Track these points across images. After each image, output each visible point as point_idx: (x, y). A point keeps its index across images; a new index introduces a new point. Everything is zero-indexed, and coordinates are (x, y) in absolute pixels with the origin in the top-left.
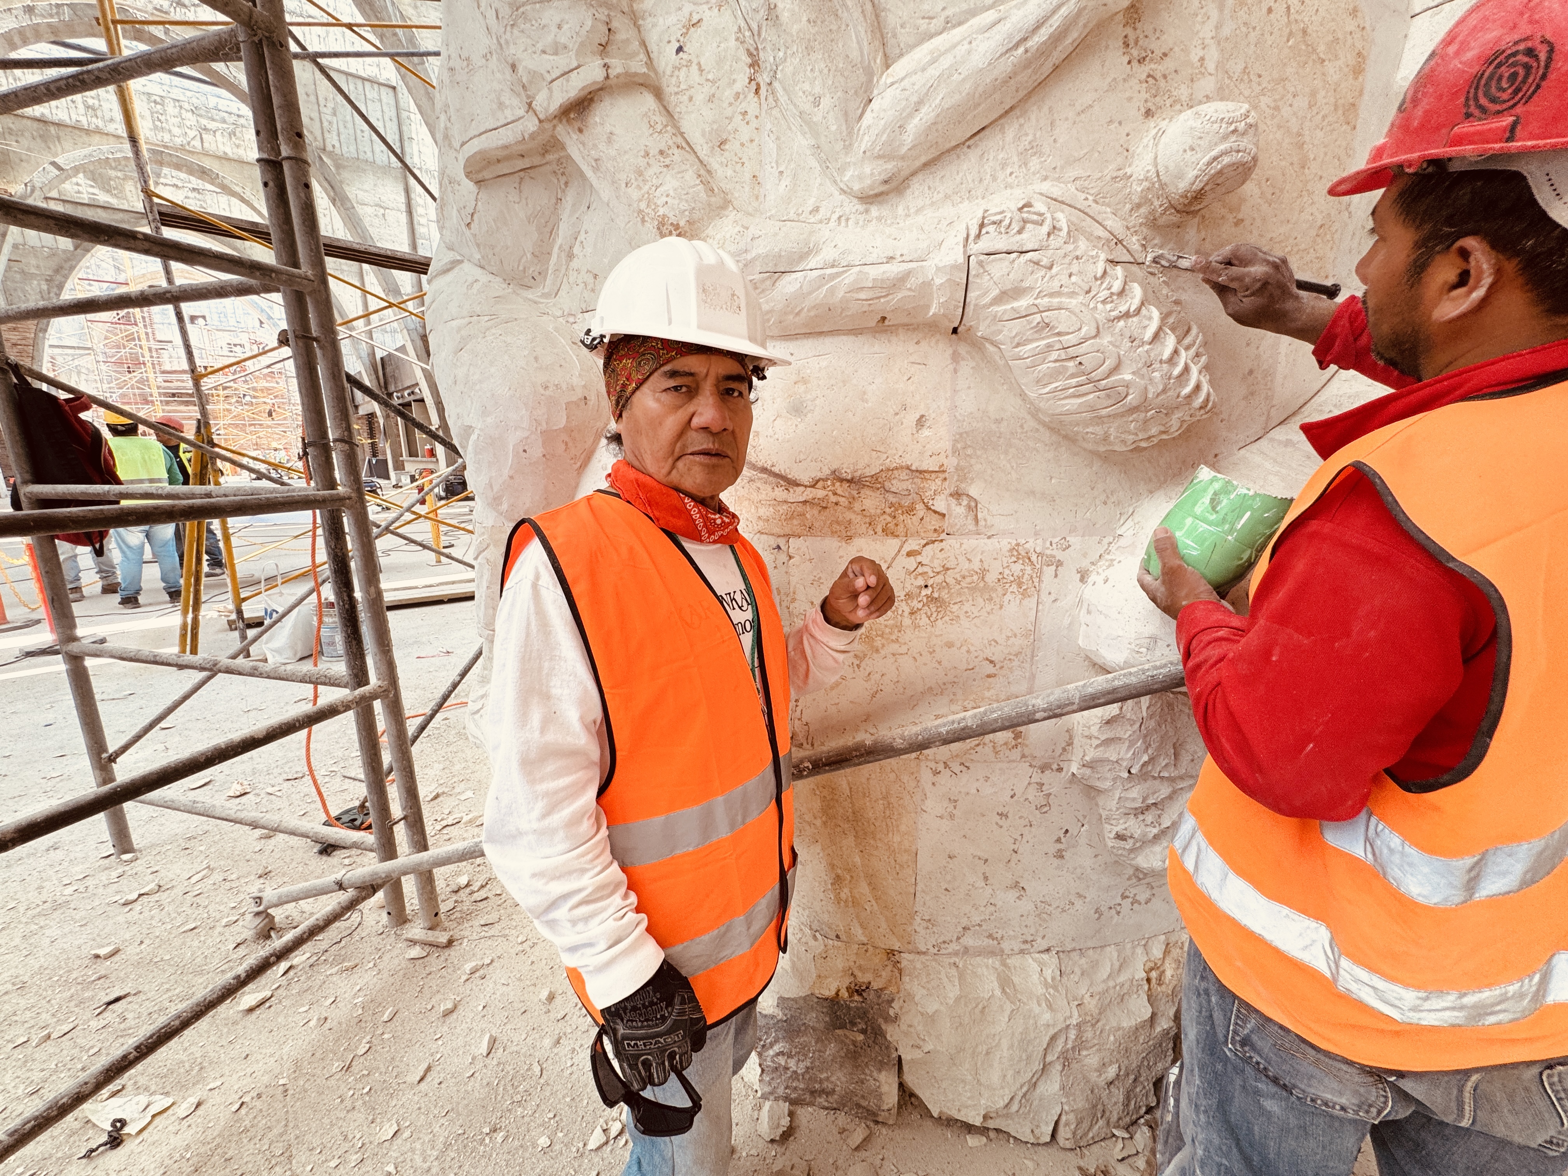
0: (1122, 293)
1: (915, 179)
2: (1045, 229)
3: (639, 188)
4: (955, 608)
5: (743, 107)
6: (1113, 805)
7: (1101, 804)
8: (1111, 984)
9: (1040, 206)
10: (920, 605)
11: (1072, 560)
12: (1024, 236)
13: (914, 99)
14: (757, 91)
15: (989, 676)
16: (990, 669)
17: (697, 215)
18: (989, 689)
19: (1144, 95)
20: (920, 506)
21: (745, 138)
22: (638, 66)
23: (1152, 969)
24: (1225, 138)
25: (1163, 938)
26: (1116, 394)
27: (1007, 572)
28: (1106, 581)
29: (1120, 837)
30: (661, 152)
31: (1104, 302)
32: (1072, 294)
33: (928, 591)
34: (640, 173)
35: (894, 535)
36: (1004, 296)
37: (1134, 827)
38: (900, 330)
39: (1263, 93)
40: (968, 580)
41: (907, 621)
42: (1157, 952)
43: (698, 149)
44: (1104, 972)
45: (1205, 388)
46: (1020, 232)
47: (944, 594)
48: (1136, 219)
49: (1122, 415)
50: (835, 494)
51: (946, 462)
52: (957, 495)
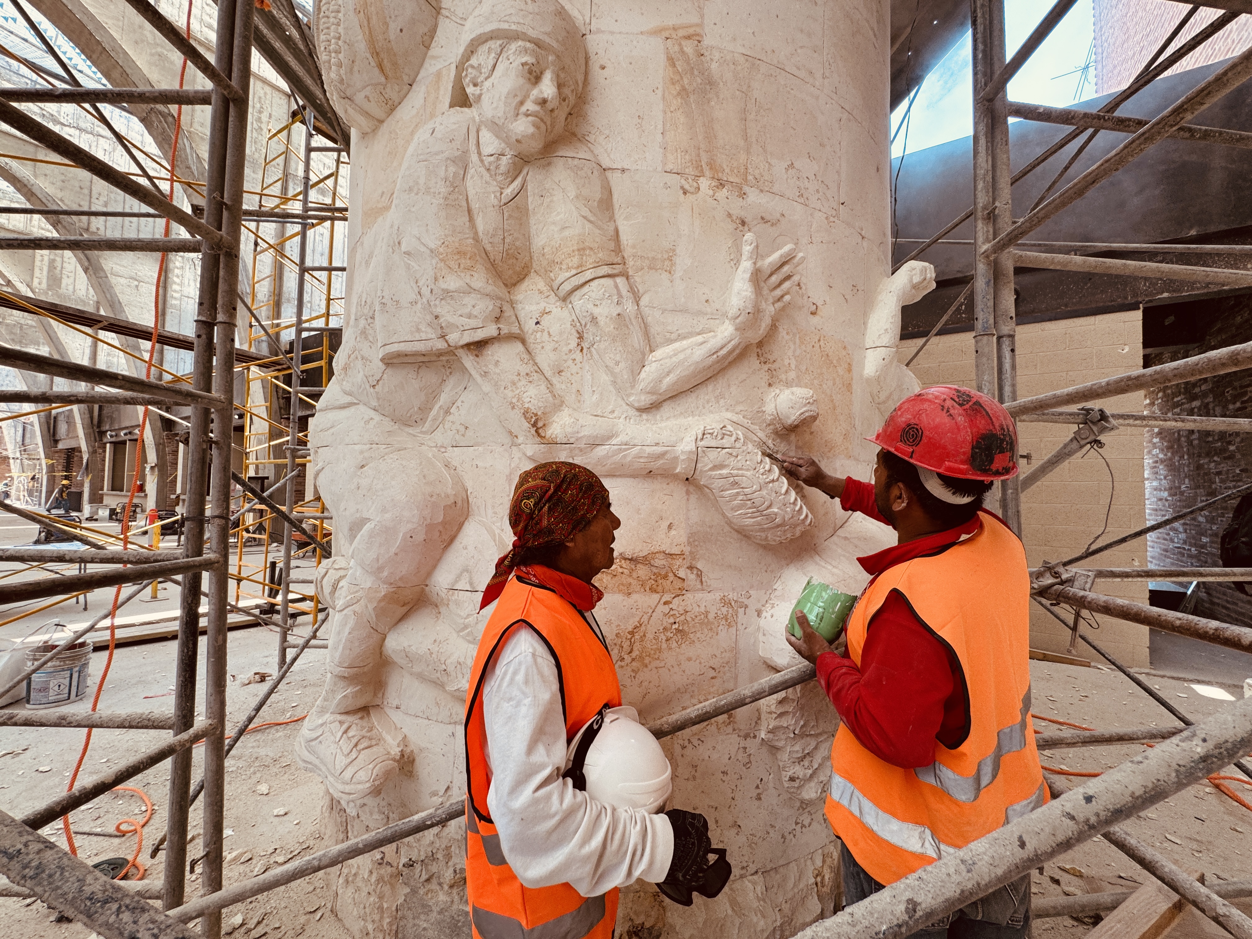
0: (770, 471)
1: (665, 403)
2: (733, 438)
3: (512, 391)
4: (692, 636)
5: (574, 356)
6: (786, 757)
7: (779, 757)
8: (796, 890)
9: (730, 428)
10: (672, 635)
11: (753, 605)
12: (724, 441)
13: (667, 370)
14: (582, 350)
15: (712, 678)
16: (712, 673)
17: (547, 410)
18: (713, 686)
19: (767, 377)
20: (671, 575)
21: (574, 371)
22: (515, 330)
23: (817, 876)
24: (805, 405)
25: (820, 851)
26: (771, 518)
27: (719, 612)
28: (772, 616)
29: (792, 779)
30: (527, 374)
31: (762, 474)
32: (748, 470)
33: (676, 626)
34: (514, 384)
35: (656, 592)
36: (715, 468)
37: (798, 771)
38: (659, 477)
39: (815, 378)
40: (699, 618)
41: (664, 646)
42: (819, 863)
43: (545, 372)
44: (790, 884)
45: (810, 516)
46: (722, 439)
47: (686, 628)
48: (769, 430)
49: (773, 528)
50: (621, 567)
51: (684, 549)
52: (691, 568)
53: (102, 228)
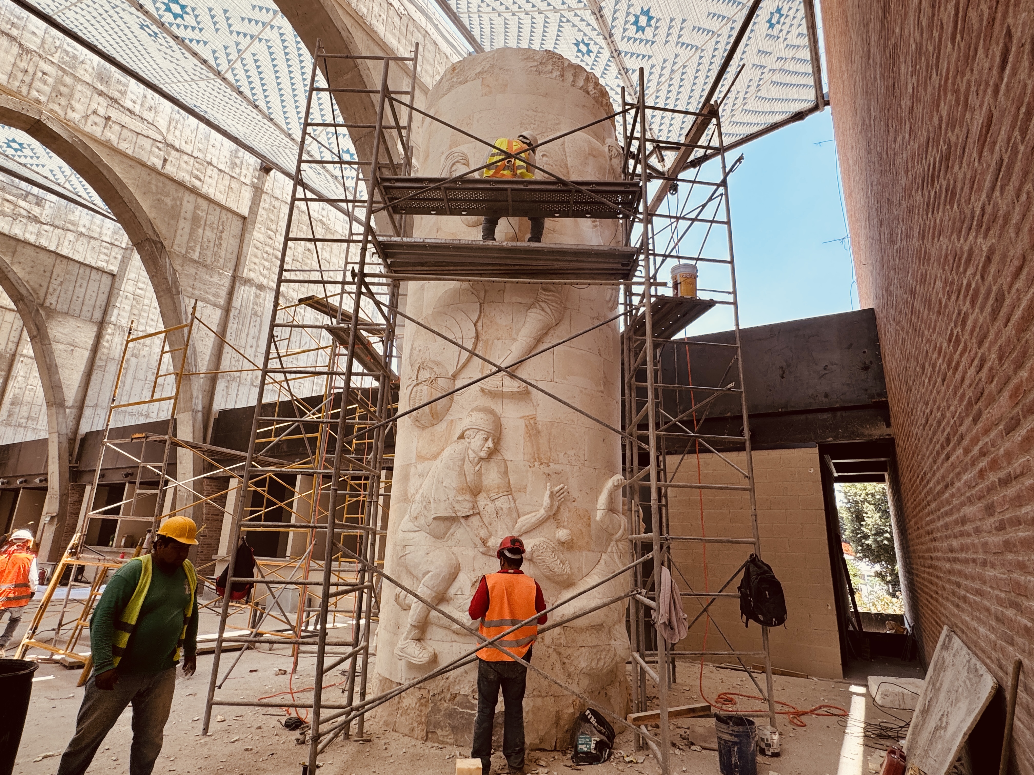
1: (523, 535)
3: (477, 531)
13: (524, 525)
14: (497, 517)
17: (487, 538)
19: (557, 526)
22: (478, 512)
30: (481, 525)
34: (477, 528)
53: (54, 303)
